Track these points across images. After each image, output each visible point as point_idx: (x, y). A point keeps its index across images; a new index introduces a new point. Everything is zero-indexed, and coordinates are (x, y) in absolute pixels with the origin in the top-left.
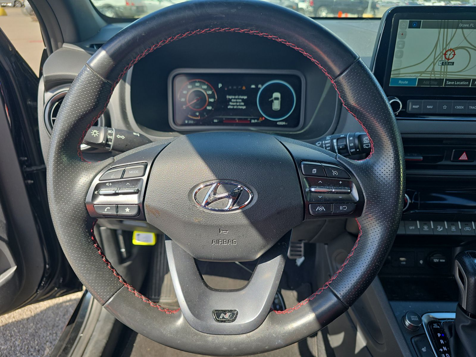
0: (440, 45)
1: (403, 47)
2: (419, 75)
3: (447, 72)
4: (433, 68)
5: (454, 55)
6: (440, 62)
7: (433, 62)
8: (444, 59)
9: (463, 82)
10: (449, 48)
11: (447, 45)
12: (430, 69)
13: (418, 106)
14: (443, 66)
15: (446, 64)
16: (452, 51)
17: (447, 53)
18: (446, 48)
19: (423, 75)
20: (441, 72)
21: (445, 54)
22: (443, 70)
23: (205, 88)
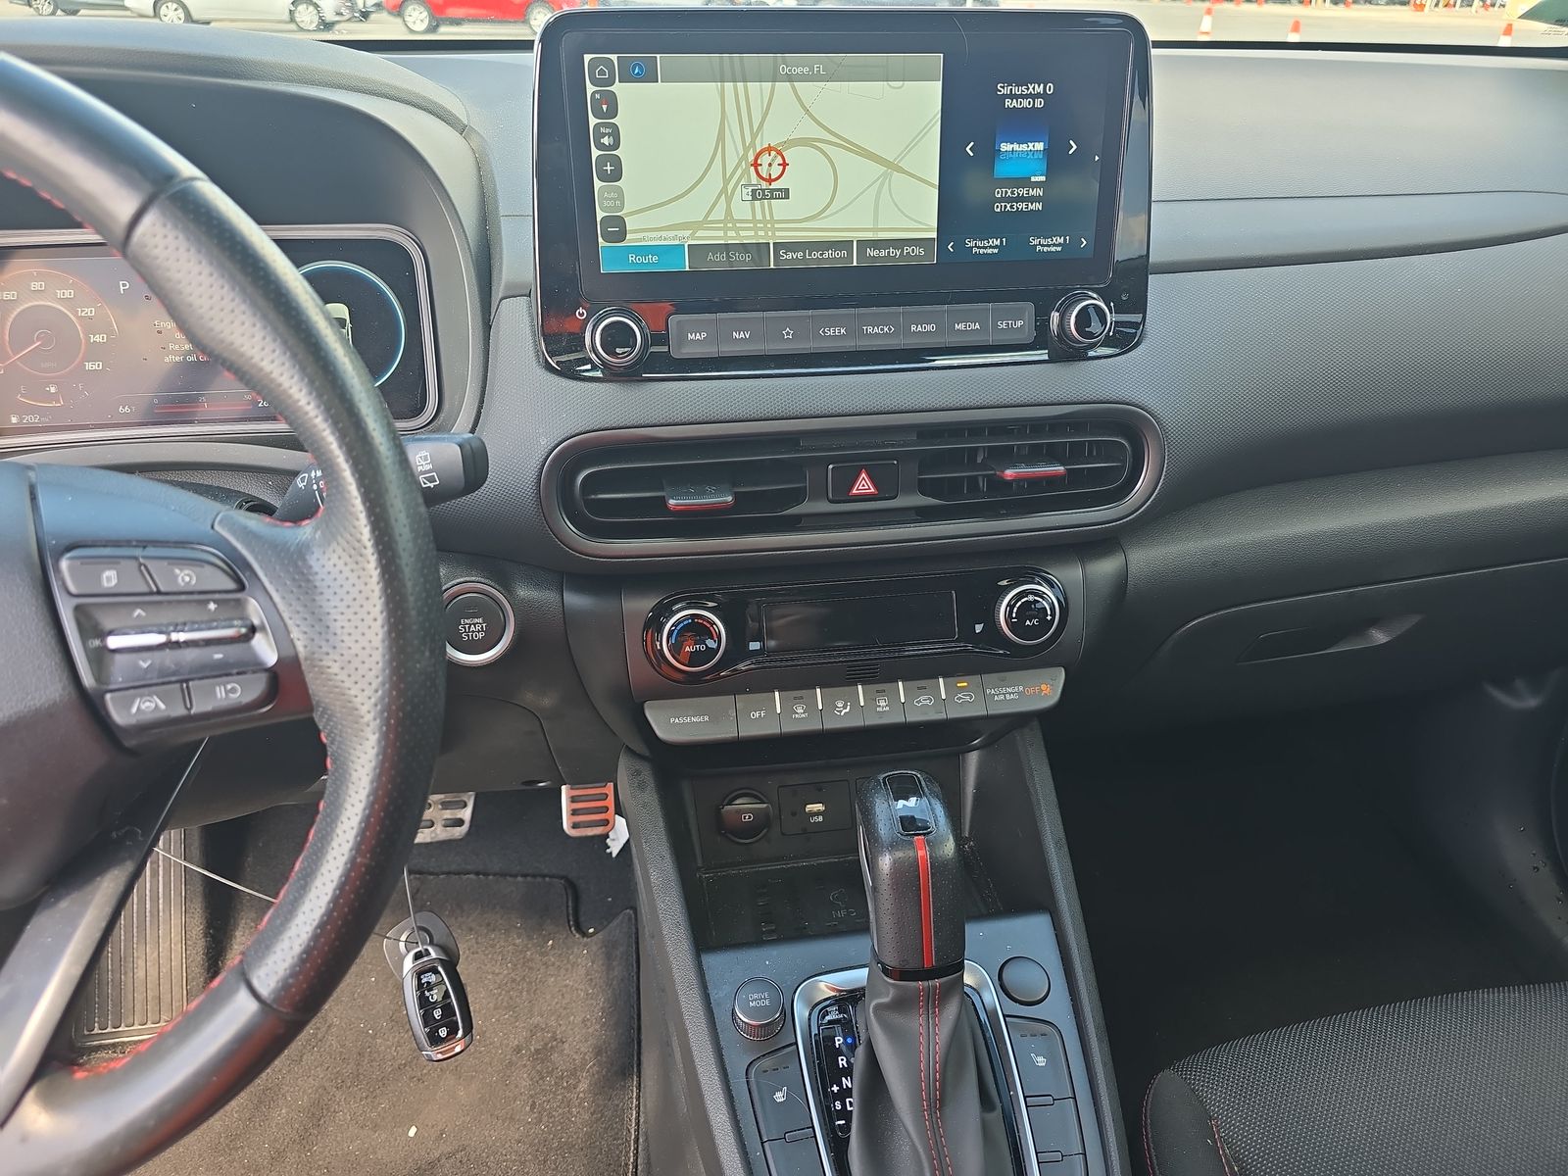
0: (732, 136)
1: (616, 145)
2: (687, 233)
3: (773, 221)
4: (729, 212)
5: (784, 165)
6: (745, 191)
7: (724, 190)
8: (754, 179)
9: (830, 252)
10: (762, 143)
11: (754, 136)
12: (719, 213)
13: (704, 335)
14: (757, 203)
15: (764, 194)
16: (773, 153)
17: (759, 162)
18: (753, 145)
19: (699, 234)
20: (754, 220)
21: (756, 165)
22: (759, 217)
23: (67, 295)
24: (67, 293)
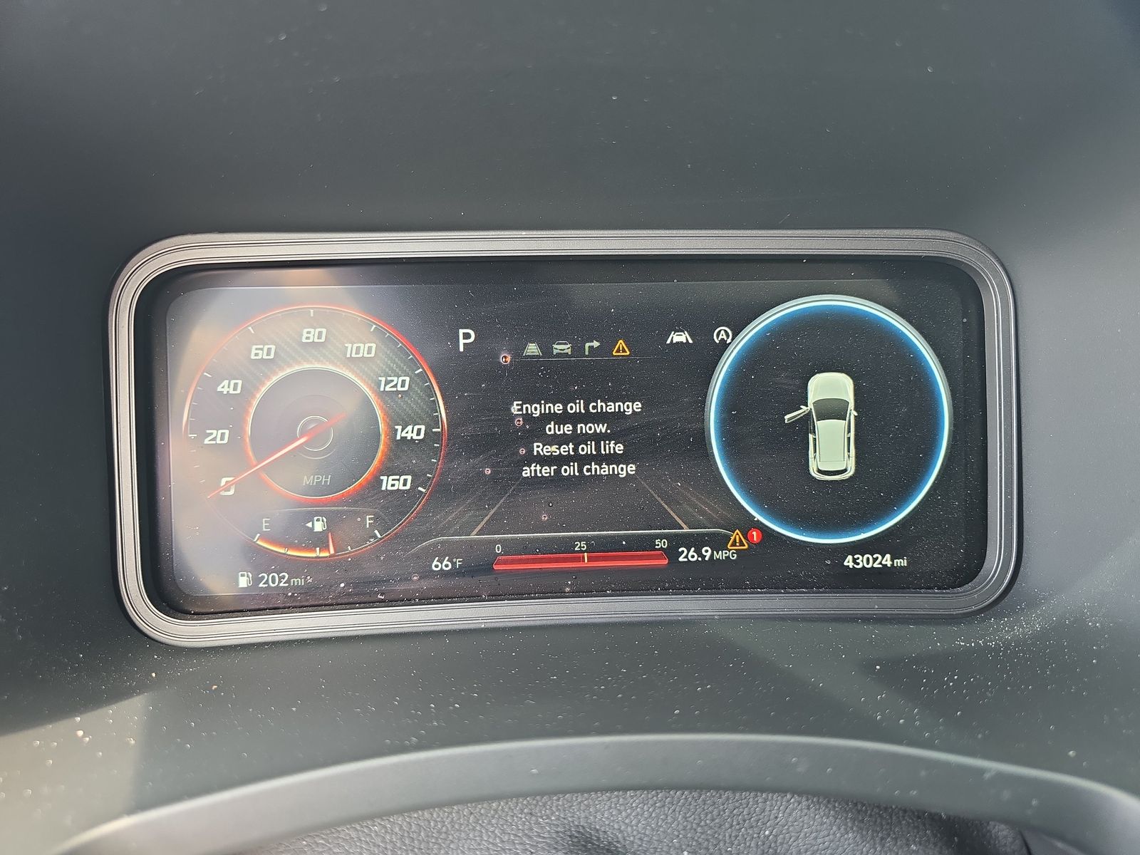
23: (364, 352)
24: (364, 348)
